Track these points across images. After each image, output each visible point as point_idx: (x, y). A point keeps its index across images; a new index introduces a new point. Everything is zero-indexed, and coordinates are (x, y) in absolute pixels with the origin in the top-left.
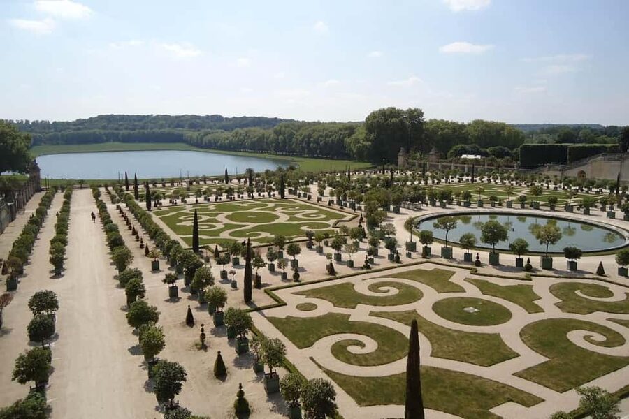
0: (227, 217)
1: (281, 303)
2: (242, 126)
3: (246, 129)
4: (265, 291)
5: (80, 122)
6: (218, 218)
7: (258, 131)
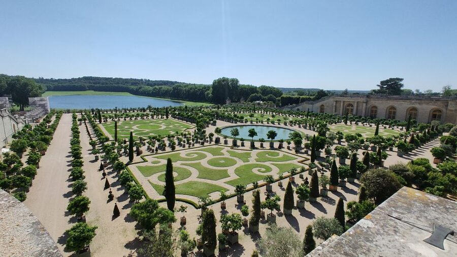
0: (137, 127)
1: (145, 161)
2: (158, 85)
3: (160, 86)
4: (141, 157)
5: (73, 80)
6: (133, 127)
7: (165, 88)
